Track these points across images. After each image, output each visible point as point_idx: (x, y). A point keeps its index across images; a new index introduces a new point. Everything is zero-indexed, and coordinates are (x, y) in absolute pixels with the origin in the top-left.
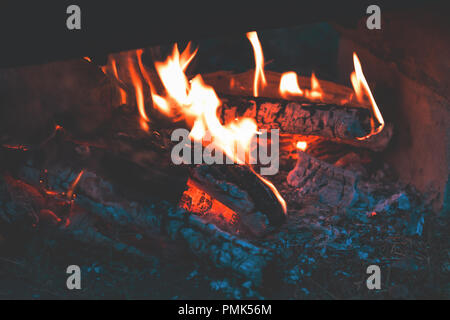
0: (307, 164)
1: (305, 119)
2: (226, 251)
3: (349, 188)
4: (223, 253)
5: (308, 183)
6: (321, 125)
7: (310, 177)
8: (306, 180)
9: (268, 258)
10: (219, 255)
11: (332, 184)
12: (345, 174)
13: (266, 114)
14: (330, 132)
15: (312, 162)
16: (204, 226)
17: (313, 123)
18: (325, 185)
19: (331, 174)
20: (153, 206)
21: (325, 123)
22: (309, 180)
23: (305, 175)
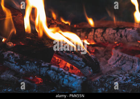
0: (117, 55)
1: (114, 34)
2: (66, 79)
3: (135, 64)
4: (65, 80)
5: (117, 63)
6: (121, 36)
7: (118, 61)
8: (116, 62)
9: (84, 80)
10: (63, 81)
11: (128, 63)
12: (133, 58)
13: (98, 33)
14: (126, 39)
15: (119, 54)
16: (57, 69)
17: (118, 35)
18: (124, 63)
19: (127, 59)
20: (36, 62)
21: (123, 35)
22: (118, 62)
23: (116, 60)
